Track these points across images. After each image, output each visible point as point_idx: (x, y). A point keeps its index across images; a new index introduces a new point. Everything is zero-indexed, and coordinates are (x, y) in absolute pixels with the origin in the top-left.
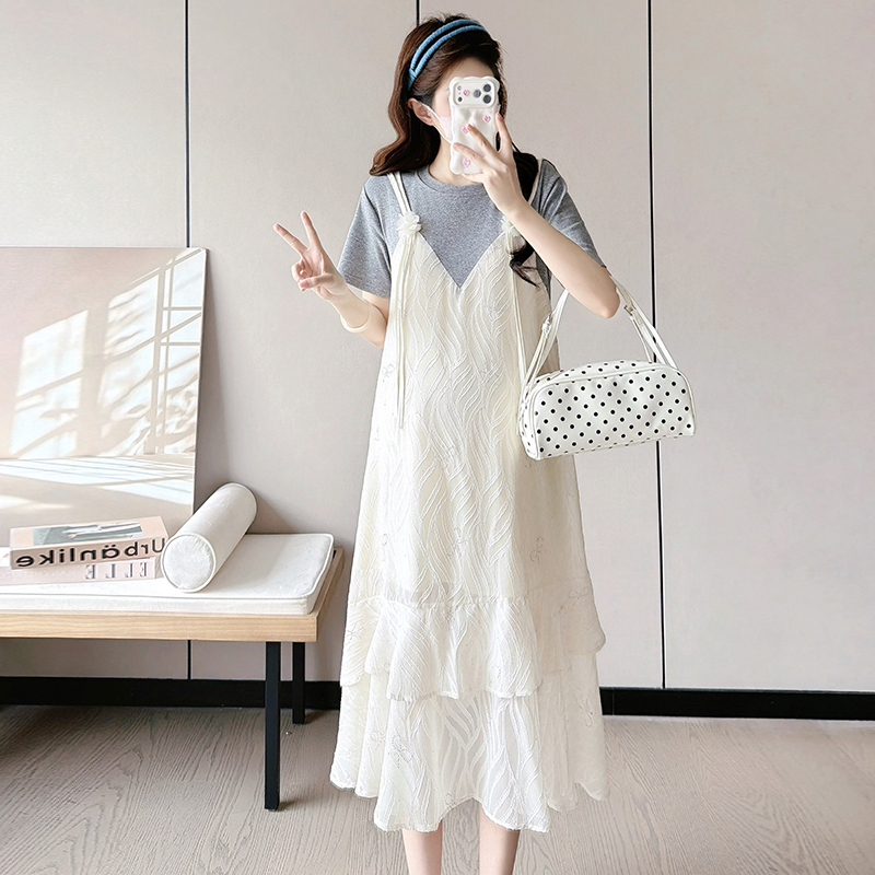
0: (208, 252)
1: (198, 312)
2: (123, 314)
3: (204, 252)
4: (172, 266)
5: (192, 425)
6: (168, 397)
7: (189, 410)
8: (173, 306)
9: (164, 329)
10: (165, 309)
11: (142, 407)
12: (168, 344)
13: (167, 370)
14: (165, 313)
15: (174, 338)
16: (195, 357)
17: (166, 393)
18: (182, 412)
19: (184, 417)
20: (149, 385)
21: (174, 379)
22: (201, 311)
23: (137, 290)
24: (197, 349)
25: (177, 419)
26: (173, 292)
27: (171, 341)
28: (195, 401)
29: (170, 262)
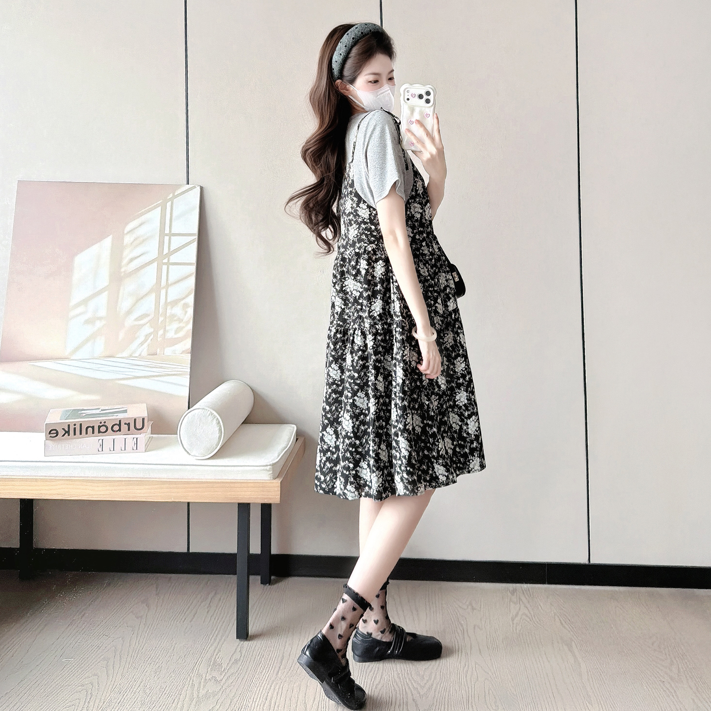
0: (202, 188)
1: (195, 237)
2: (132, 239)
3: (199, 188)
4: (172, 200)
5: (189, 332)
6: (169, 307)
7: (186, 319)
8: (173, 232)
9: (166, 251)
10: (167, 235)
11: (147, 315)
12: (169, 264)
13: (168, 285)
14: (167, 238)
15: (173, 259)
16: (190, 275)
17: (166, 303)
18: (180, 320)
19: (182, 325)
20: (153, 297)
21: (174, 293)
22: (197, 237)
23: (143, 218)
24: (193, 269)
25: (175, 325)
26: (173, 221)
27: (170, 262)
28: (191, 311)
29: (171, 195)
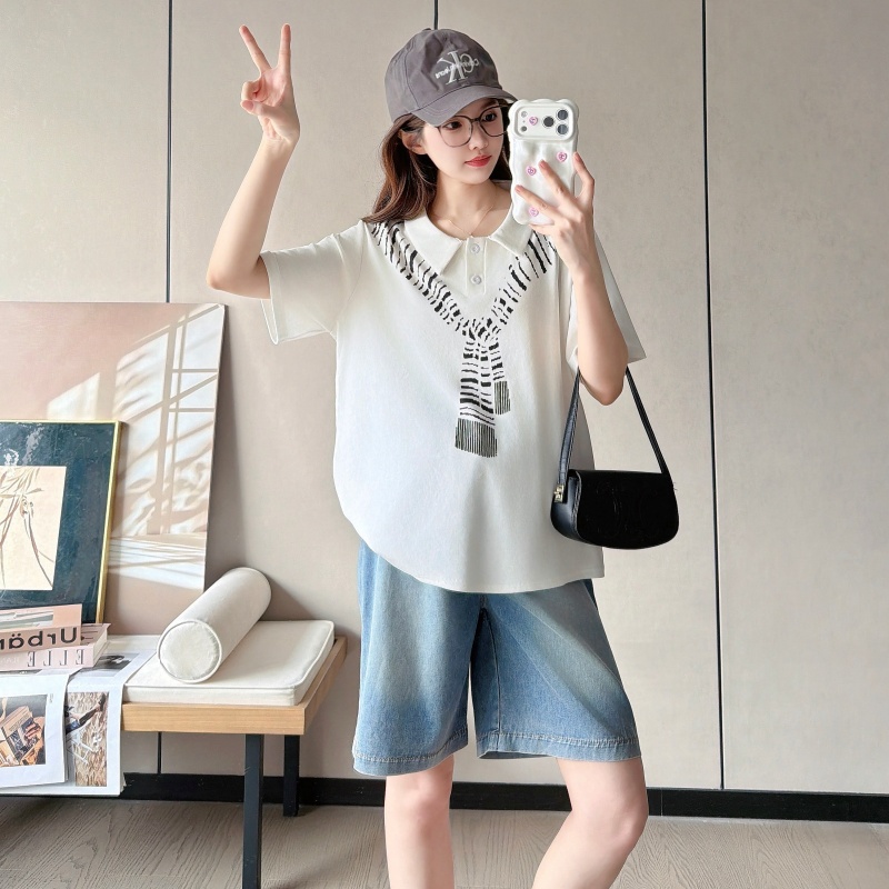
0: (227, 308)
1: (213, 374)
2: (127, 377)
3: (222, 308)
4: (184, 324)
5: (204, 500)
6: (177, 469)
7: (200, 484)
8: (184, 367)
9: (173, 393)
10: (176, 371)
11: (147, 480)
12: (177, 410)
13: (176, 440)
14: (175, 376)
15: (184, 403)
16: (207, 425)
17: (174, 465)
18: (192, 487)
19: (195, 492)
20: (155, 456)
21: (184, 449)
22: (217, 373)
23: (142, 350)
24: (212, 416)
25: (186, 494)
26: (185, 351)
27: (180, 407)
28: (207, 474)
29: (183, 319)
